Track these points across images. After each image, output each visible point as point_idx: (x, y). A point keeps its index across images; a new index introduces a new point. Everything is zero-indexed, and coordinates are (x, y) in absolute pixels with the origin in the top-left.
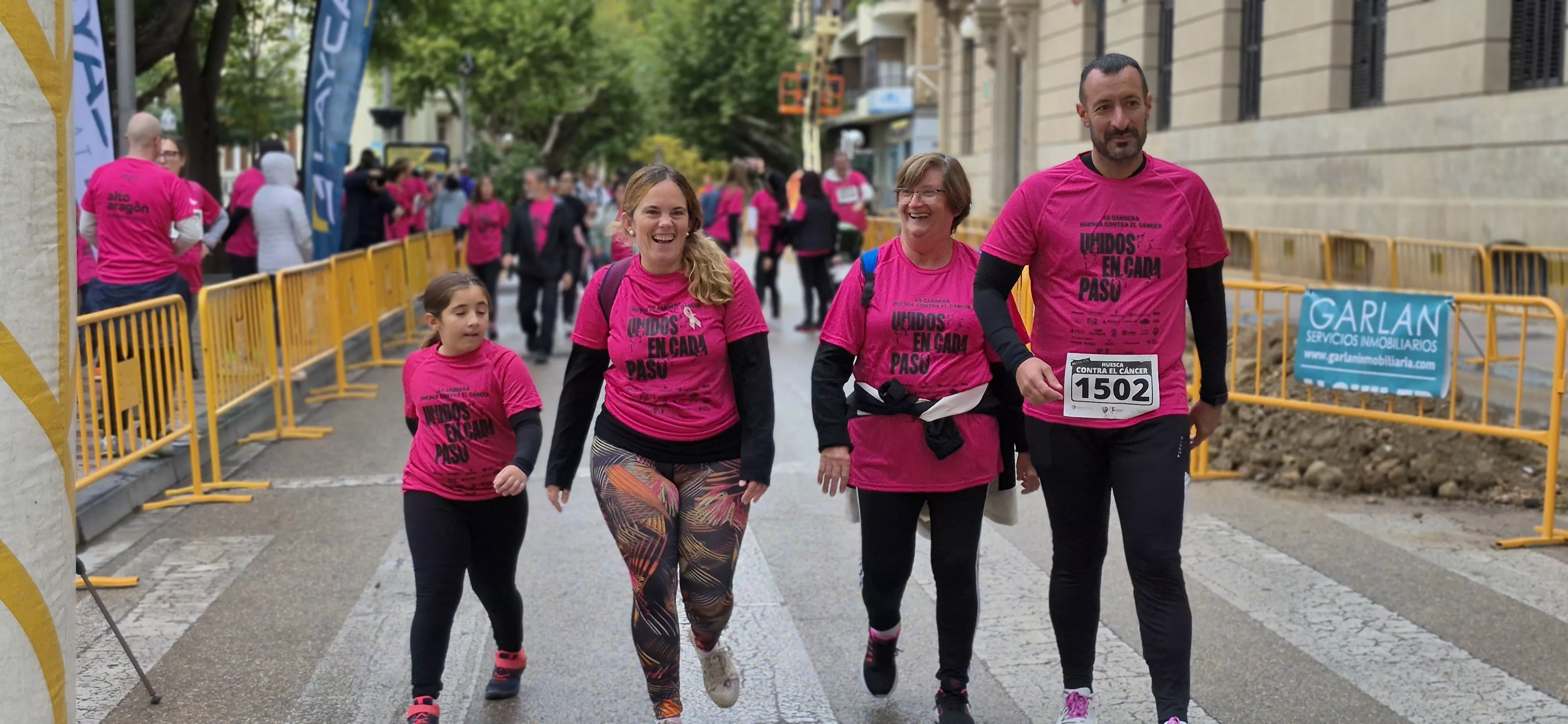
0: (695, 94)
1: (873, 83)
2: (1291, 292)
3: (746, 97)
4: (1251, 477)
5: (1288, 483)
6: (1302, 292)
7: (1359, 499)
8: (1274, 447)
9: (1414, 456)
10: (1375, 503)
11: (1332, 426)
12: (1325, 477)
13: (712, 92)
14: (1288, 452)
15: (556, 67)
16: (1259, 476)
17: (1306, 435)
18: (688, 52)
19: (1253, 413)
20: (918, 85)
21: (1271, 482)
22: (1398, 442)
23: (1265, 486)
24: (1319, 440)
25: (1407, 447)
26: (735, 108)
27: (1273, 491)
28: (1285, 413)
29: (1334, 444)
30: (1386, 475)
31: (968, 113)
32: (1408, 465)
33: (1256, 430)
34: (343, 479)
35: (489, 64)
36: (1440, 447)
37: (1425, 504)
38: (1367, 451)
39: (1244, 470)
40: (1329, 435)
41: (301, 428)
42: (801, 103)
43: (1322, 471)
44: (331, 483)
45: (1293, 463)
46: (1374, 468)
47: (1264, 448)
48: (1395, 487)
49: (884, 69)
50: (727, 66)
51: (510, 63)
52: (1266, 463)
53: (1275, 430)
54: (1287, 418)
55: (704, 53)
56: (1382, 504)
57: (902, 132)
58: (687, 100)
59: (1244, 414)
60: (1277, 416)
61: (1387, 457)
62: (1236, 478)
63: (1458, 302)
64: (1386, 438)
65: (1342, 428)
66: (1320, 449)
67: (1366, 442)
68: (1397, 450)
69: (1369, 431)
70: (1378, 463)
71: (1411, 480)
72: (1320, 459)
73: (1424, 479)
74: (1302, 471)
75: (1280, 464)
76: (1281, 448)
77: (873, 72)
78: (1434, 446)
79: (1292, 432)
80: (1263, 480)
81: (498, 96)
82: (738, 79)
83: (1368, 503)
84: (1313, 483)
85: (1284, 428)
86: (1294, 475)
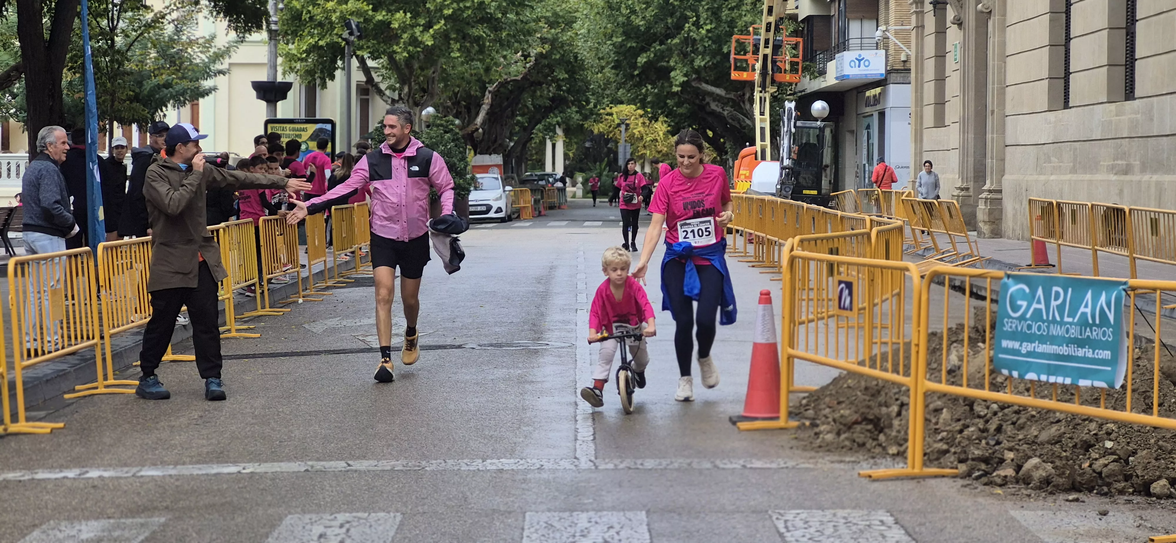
0: (642, 60)
1: (843, 46)
2: (992, 278)
3: (699, 62)
4: (969, 475)
5: (999, 481)
6: (1000, 278)
7: (1062, 497)
8: (998, 443)
9: (1134, 453)
10: (1077, 500)
11: (1059, 421)
12: (1037, 475)
13: (661, 56)
14: (1010, 449)
15: (479, 31)
16: (977, 474)
17: (1034, 431)
18: (633, 12)
19: (988, 408)
20: (892, 48)
21: (984, 480)
22: (1122, 439)
23: (976, 484)
24: (1044, 436)
25: (1128, 443)
26: (685, 75)
27: (981, 488)
28: (1016, 408)
29: (1057, 441)
30: (1100, 473)
31: (940, 79)
32: (1127, 462)
33: (988, 426)
34: (36, 473)
35: (404, 28)
36: (1160, 443)
37: (1129, 502)
38: (1087, 446)
39: (963, 468)
40: (1053, 430)
41: (31, 424)
42: (754, 70)
43: (1036, 467)
44: (23, 476)
45: (1012, 460)
46: (1090, 466)
47: (987, 444)
48: (1109, 485)
49: (854, 29)
50: (679, 28)
51: (428, 26)
52: (986, 460)
53: (1004, 427)
54: (1017, 412)
55: (650, 13)
56: (1083, 502)
57: (877, 100)
58: (634, 66)
59: (979, 409)
60: (1010, 409)
61: (1107, 452)
62: (955, 476)
63: (1133, 289)
64: (1109, 434)
65: (1068, 423)
66: (1042, 444)
67: (1086, 437)
68: (1116, 447)
69: (1093, 426)
70: (1096, 459)
71: (1127, 478)
72: (1039, 457)
73: (1137, 476)
74: (1018, 468)
75: (1002, 461)
76: (1006, 444)
77: (843, 32)
78: (1156, 442)
79: (1021, 428)
80: (978, 478)
81: (416, 66)
82: (688, 41)
83: (1067, 500)
84: (1026, 481)
85: (1014, 423)
86: (1010, 472)
